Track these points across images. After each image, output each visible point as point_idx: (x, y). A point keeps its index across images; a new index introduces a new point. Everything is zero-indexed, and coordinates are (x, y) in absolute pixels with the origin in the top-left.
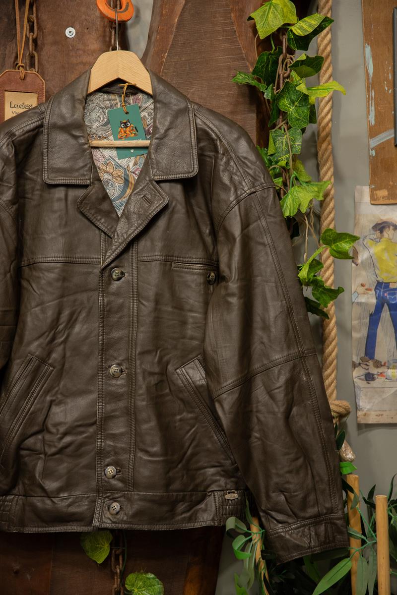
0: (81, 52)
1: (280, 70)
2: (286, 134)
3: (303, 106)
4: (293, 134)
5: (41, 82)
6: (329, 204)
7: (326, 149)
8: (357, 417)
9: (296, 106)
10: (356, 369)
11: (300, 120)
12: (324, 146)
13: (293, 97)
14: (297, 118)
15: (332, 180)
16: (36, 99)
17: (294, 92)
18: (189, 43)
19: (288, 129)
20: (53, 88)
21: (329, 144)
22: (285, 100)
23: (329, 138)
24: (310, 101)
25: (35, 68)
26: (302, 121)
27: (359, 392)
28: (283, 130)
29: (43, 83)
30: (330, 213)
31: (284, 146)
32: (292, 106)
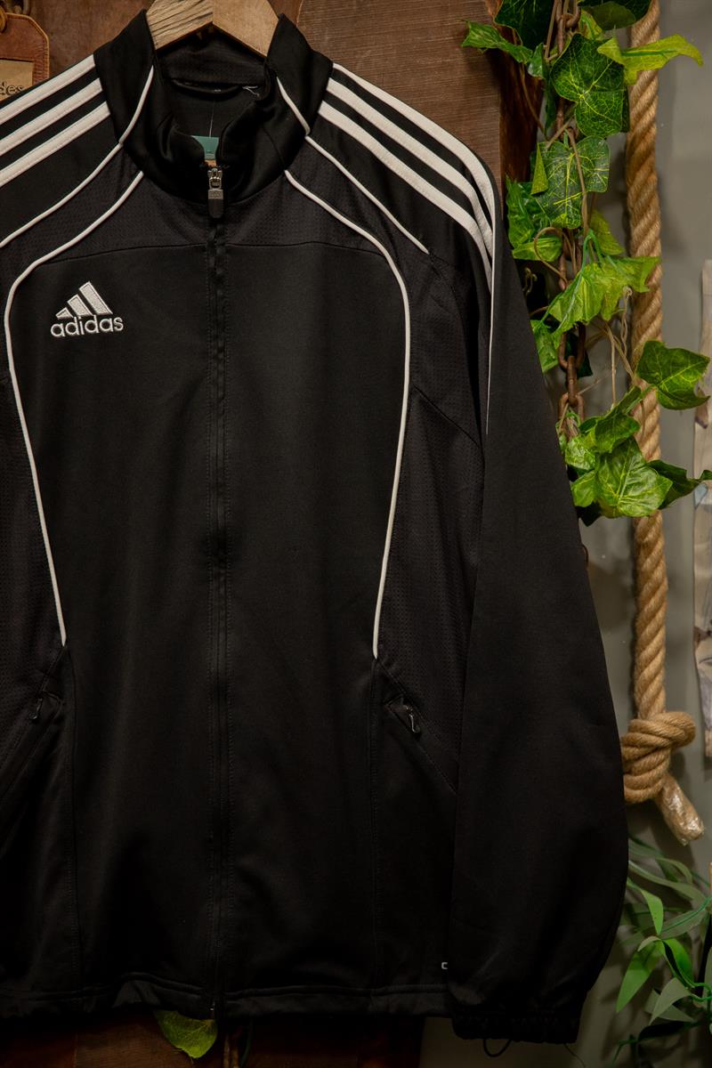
1: (558, 12)
2: (573, 151)
3: (609, 89)
4: (589, 150)
5: (40, 38)
6: (650, 301)
7: (645, 183)
8: (704, 744)
9: (594, 88)
10: (703, 643)
11: (602, 119)
12: (640, 176)
13: (589, 69)
14: (595, 114)
15: (658, 248)
16: (31, 74)
17: (590, 59)
19: (576, 141)
20: (64, 50)
21: (651, 171)
22: (571, 75)
23: (651, 159)
24: (626, 78)
25: (22, 9)
26: (607, 121)
27: (707, 691)
28: (566, 142)
29: (44, 41)
30: (654, 318)
31: (568, 177)
32: (586, 89)
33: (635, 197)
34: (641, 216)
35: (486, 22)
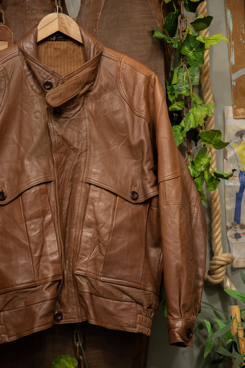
0: (35, 11)
2: (186, 71)
3: (200, 51)
4: (192, 71)
6: (211, 119)
7: (207, 81)
9: (194, 51)
10: (229, 230)
11: (197, 61)
12: (206, 79)
13: (192, 45)
14: (195, 59)
16: (7, 45)
17: (193, 41)
18: (116, 5)
19: (188, 68)
21: (209, 77)
22: (186, 47)
23: (208, 73)
24: (205, 47)
25: (3, 23)
28: (184, 68)
29: (11, 34)
30: (212, 125)
31: (184, 79)
32: (191, 51)
33: (204, 86)
34: (207, 92)
35: (158, 29)
